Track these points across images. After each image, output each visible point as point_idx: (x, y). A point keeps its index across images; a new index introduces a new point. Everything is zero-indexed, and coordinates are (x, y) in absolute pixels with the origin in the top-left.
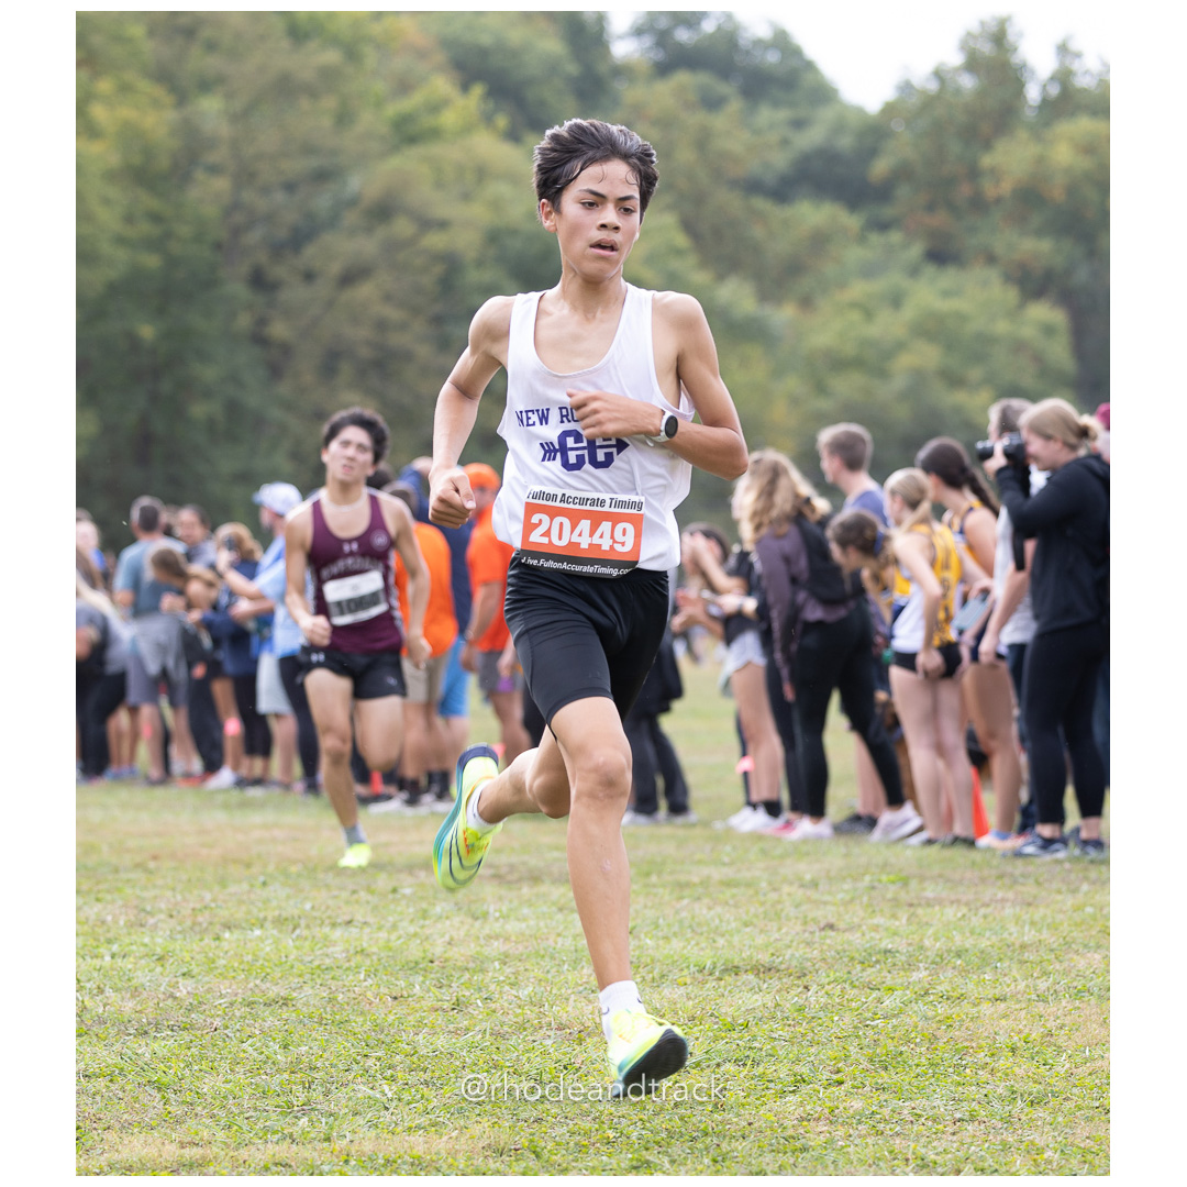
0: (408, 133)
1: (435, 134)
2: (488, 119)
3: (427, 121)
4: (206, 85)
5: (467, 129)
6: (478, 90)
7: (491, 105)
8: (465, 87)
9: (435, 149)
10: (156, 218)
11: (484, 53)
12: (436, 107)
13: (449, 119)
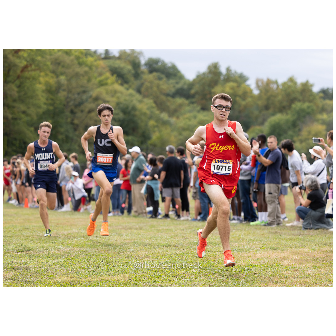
0: (102, 84)
1: (106, 84)
2: (117, 81)
3: (105, 82)
4: (62, 74)
5: (113, 83)
6: (115, 76)
7: (118, 78)
8: (112, 75)
9: (107, 87)
10: (52, 100)
11: (116, 68)
12: (107, 79)
13: (109, 81)
